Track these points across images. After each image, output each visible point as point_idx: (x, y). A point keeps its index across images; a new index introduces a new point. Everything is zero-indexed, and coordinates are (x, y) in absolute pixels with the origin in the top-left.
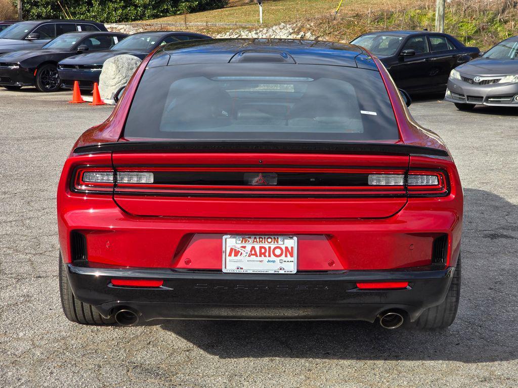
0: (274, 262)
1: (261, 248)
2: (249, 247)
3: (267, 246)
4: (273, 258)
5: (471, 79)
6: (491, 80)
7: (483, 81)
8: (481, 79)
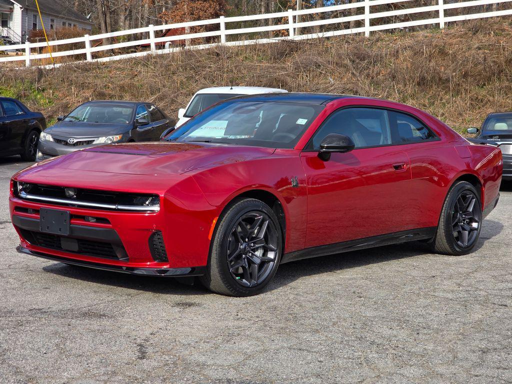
5: (65, 141)
6: (85, 141)
7: (77, 142)
8: (75, 141)
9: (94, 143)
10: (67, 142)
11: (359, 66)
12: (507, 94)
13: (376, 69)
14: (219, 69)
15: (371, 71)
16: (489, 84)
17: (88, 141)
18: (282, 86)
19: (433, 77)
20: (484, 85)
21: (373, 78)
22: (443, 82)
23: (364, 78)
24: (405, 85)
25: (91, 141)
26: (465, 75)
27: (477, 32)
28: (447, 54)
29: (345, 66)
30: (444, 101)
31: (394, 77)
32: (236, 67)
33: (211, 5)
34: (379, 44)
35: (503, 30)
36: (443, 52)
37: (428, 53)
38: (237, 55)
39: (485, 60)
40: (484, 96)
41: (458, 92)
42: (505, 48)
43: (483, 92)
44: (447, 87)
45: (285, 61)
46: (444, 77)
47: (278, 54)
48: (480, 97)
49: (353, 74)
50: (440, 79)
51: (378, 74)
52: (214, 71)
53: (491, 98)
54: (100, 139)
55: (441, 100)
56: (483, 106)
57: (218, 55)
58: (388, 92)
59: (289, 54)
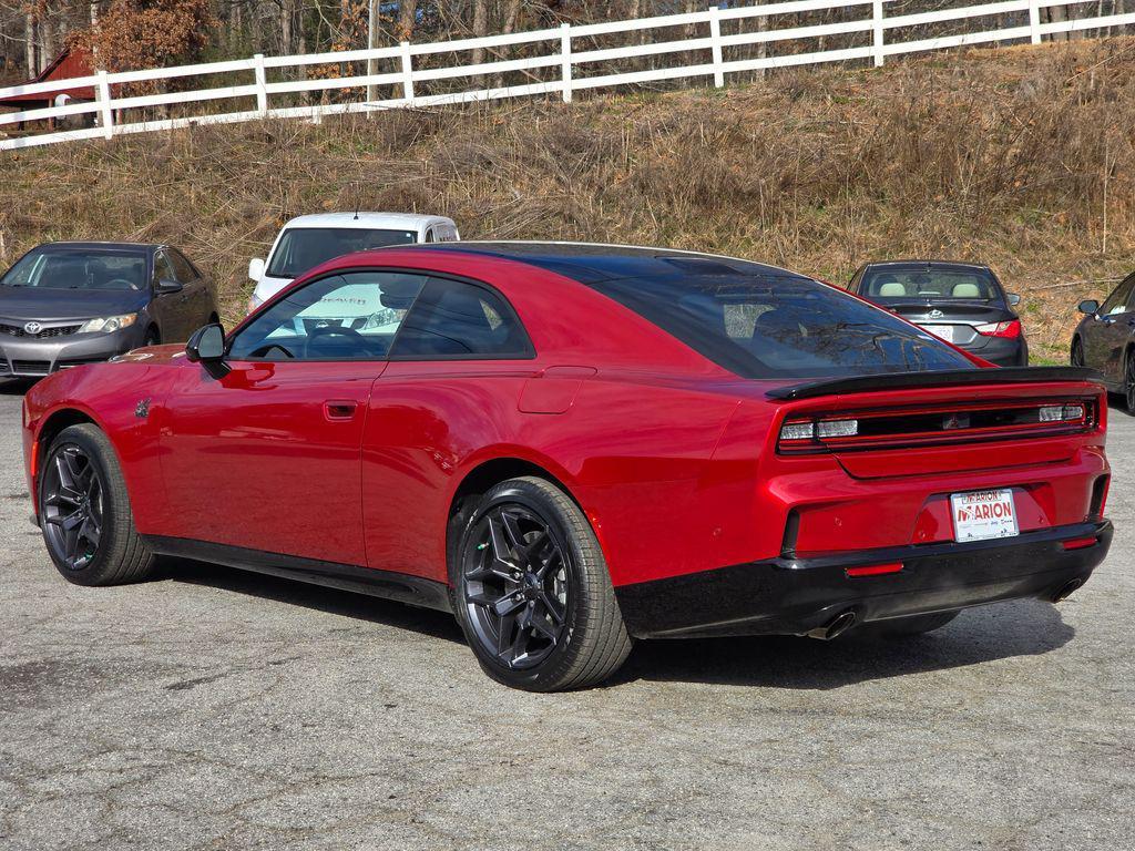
0: (996, 523)
1: (984, 506)
2: (974, 506)
3: (988, 504)
4: (995, 518)
5: (18, 328)
6: (63, 328)
7: (45, 330)
8: (41, 327)
9: (80, 331)
10: (23, 330)
11: (571, 165)
12: (869, 223)
13: (607, 171)
14: (278, 170)
15: (596, 175)
16: (833, 202)
17: (69, 328)
18: (417, 206)
19: (722, 189)
20: (824, 203)
21: (601, 188)
22: (745, 198)
23: (583, 189)
24: (670, 203)
25: (74, 327)
26: (786, 184)
27: (799, 95)
28: (744, 141)
29: (542, 164)
30: (748, 235)
31: (643, 188)
32: (313, 165)
33: (178, 17)
34: (604, 117)
35: (850, 92)
36: (737, 139)
37: (709, 138)
38: (311, 139)
39: (822, 152)
40: (826, 225)
41: (775, 218)
42: (857, 129)
43: (823, 218)
44: (752, 207)
45: (413, 152)
46: (746, 187)
47: (398, 139)
48: (817, 228)
49: (558, 179)
50: (738, 192)
51: (610, 180)
52: (268, 175)
53: (839, 230)
54: (93, 322)
55: (743, 232)
56: (824, 245)
57: (270, 139)
58: (635, 217)
59: (421, 138)
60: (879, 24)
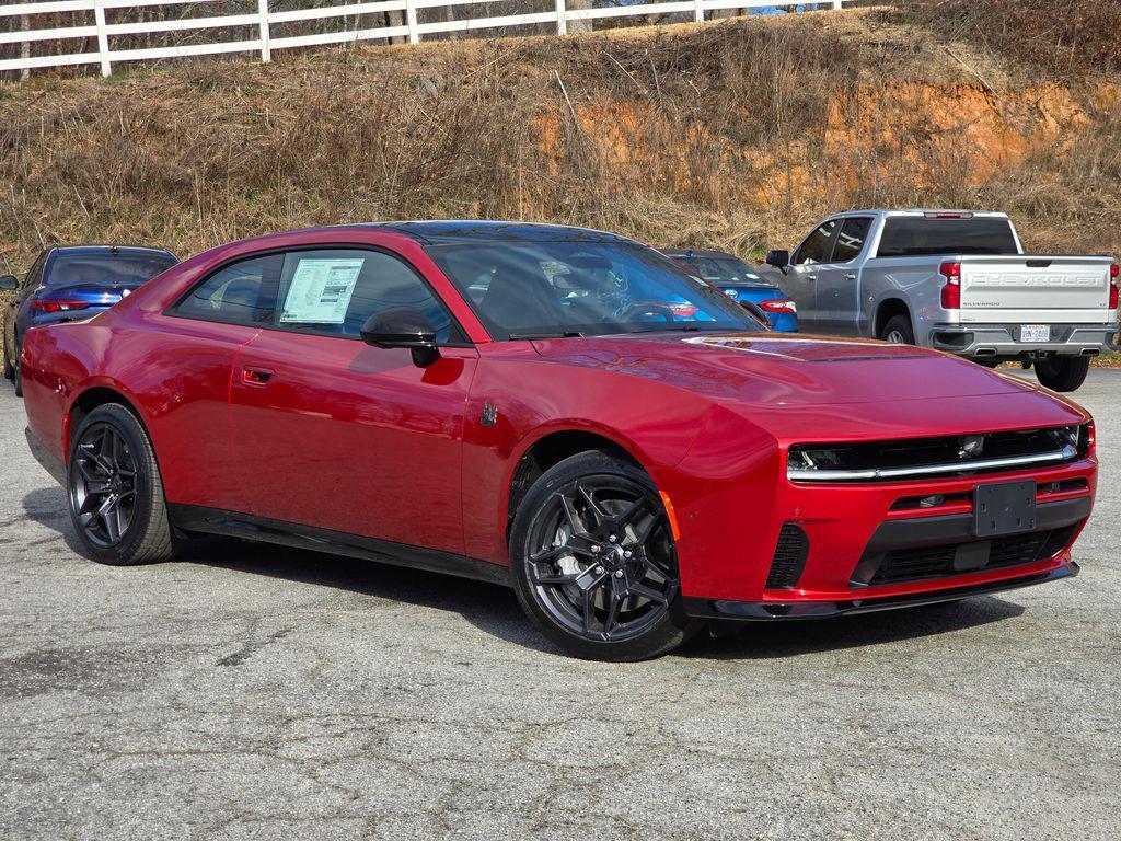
16: (262, 192)
19: (150, 178)
20: (254, 193)
21: (21, 177)
22: (178, 188)
26: (213, 174)
27: (207, 86)
30: (183, 225)
31: (66, 176)
36: (155, 129)
37: (129, 127)
40: (259, 214)
41: (208, 208)
42: (274, 120)
43: (255, 208)
53: (272, 219)
60: (264, 17)
